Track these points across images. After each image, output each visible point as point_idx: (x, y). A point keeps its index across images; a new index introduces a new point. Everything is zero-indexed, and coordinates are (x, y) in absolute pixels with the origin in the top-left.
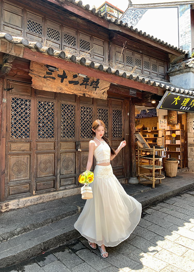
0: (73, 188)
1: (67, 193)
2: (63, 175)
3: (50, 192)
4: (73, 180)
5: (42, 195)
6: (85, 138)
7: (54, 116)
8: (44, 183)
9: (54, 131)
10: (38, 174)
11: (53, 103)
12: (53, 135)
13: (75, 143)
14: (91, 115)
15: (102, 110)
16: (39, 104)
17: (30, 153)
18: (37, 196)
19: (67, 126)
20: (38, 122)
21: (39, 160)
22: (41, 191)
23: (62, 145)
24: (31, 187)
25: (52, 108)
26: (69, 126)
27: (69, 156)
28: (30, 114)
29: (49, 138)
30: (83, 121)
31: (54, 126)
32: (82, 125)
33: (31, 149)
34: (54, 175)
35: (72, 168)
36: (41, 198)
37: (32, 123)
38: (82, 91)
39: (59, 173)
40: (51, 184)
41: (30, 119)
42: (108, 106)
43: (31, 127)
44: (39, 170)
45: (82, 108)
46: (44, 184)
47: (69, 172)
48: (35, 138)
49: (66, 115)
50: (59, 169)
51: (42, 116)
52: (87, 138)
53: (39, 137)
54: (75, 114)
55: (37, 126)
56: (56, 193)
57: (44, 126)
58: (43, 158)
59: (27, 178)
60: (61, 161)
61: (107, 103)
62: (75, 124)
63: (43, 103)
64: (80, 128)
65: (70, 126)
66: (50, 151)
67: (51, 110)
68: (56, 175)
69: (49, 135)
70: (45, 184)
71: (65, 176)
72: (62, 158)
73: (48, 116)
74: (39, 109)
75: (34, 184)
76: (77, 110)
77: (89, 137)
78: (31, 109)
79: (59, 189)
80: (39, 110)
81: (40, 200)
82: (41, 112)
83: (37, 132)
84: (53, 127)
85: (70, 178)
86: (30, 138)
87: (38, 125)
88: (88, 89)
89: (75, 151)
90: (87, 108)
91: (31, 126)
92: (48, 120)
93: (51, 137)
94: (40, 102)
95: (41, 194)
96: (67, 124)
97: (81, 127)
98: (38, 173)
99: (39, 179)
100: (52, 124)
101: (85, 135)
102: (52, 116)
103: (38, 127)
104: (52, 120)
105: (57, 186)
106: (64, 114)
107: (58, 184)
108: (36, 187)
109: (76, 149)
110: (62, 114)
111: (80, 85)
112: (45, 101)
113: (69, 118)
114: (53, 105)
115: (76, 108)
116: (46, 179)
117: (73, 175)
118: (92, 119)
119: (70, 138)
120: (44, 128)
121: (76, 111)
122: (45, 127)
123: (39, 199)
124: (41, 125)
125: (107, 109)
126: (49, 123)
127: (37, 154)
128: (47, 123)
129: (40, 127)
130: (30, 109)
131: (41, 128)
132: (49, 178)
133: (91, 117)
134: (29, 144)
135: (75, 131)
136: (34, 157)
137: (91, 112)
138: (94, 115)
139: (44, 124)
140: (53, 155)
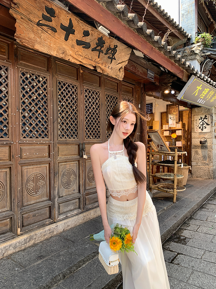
0: (77, 215)
1: (69, 223)
2: (62, 196)
3: (44, 225)
4: (76, 202)
5: (32, 234)
6: (91, 138)
7: (47, 100)
8: (34, 213)
9: (47, 126)
10: (24, 200)
11: (45, 78)
12: (46, 133)
13: (79, 145)
14: (98, 104)
15: (111, 97)
16: (22, 76)
17: (10, 165)
18: (25, 236)
19: (67, 118)
20: (21, 109)
21: (25, 175)
22: (30, 226)
23: (60, 149)
24: (14, 222)
25: (44, 87)
26: (69, 118)
27: (70, 166)
28: (7, 93)
29: (40, 138)
30: (88, 113)
31: (47, 117)
32: (87, 118)
33: (10, 157)
34: (50, 199)
35: (75, 185)
36: (31, 238)
37: (12, 110)
38: (94, 61)
39: (57, 194)
40: (46, 213)
41: (7, 103)
42: (118, 92)
43: (10, 118)
44: (25, 193)
45: (86, 91)
46: (34, 216)
47: (71, 191)
48: (17, 137)
49: (65, 100)
50: (56, 188)
51: (29, 98)
52: (94, 138)
53: (25, 135)
54: (77, 99)
55: (21, 116)
56: (55, 226)
57: (32, 116)
58: (31, 171)
59: (6, 209)
60: (59, 175)
61: (116, 88)
62: (77, 116)
63: (29, 76)
64: (85, 122)
65: (72, 118)
66: (43, 159)
67: (43, 90)
68: (53, 199)
69: (40, 132)
70: (36, 215)
71: (65, 199)
72: (60, 170)
73: (38, 99)
74: (22, 86)
75: (18, 217)
76: (80, 93)
77: (96, 137)
78: (9, 85)
79: (58, 219)
80: (24, 89)
81: (30, 242)
82: (27, 92)
83: (21, 127)
84: (46, 120)
85: (73, 201)
86: (10, 137)
87: (23, 115)
88: (102, 59)
89: (78, 158)
90: (93, 93)
91: (10, 115)
92: (37, 107)
93: (44, 136)
94: (23, 74)
95: (30, 231)
96: (67, 115)
97: (86, 120)
98: (24, 198)
99: (26, 209)
100: (44, 114)
101: (90, 134)
102: (44, 101)
103: (22, 118)
104: (44, 107)
105: (54, 215)
106: (62, 99)
107: (57, 212)
108: (22, 221)
109: (79, 155)
110: (59, 99)
111: (92, 51)
112: (33, 73)
113: (69, 106)
114: (46, 81)
115: (79, 91)
116: (38, 206)
117: (76, 196)
118: (100, 109)
119: (72, 139)
120: (32, 119)
121: (78, 95)
122: (34, 118)
123: (28, 240)
124: (26, 115)
125: (117, 96)
126: (39, 112)
127: (23, 165)
128: (37, 111)
129: (26, 119)
130: (7, 85)
131: (27, 121)
132: (42, 205)
133: (99, 107)
134: (8, 148)
135: (79, 128)
136: (17, 172)
137: (98, 99)
138: (102, 105)
139: (32, 113)
140: (47, 165)
